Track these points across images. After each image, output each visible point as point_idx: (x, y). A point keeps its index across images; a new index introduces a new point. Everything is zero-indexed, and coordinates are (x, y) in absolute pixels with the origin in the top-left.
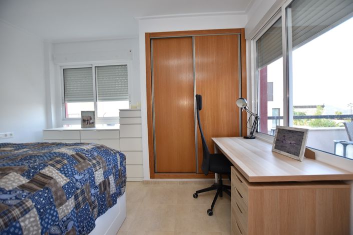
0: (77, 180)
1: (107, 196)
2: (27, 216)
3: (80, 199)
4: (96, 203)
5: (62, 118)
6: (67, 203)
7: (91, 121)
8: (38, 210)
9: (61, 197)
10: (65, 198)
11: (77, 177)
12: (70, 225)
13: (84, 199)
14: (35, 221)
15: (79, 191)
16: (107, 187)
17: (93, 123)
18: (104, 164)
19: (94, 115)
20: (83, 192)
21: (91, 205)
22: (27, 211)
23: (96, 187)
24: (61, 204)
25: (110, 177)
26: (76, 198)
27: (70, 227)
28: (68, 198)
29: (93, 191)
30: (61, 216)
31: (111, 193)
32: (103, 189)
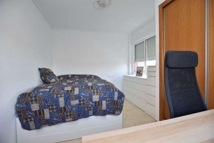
0: (82, 95)
1: (99, 109)
2: (61, 98)
3: (82, 102)
4: (92, 108)
5: (134, 70)
6: (74, 101)
7: (141, 73)
8: (64, 98)
9: (73, 98)
10: (74, 99)
11: (82, 94)
12: (74, 109)
13: (84, 104)
14: (63, 100)
15: (82, 99)
16: (100, 105)
17: (141, 74)
18: (101, 94)
19: (143, 69)
20: (83, 100)
21: (88, 108)
22: (61, 97)
23: (93, 102)
24: (72, 100)
25: (103, 101)
26: (80, 101)
27: (74, 110)
28: (75, 100)
29: (91, 103)
30: (72, 104)
31: (103, 109)
32: (97, 104)
